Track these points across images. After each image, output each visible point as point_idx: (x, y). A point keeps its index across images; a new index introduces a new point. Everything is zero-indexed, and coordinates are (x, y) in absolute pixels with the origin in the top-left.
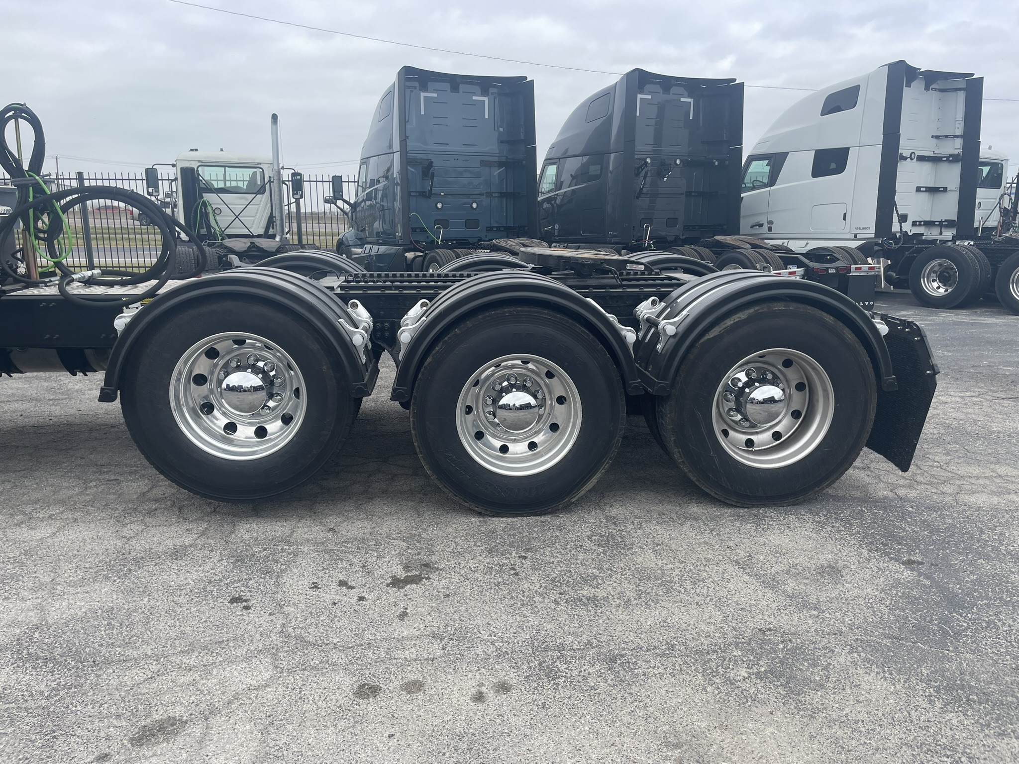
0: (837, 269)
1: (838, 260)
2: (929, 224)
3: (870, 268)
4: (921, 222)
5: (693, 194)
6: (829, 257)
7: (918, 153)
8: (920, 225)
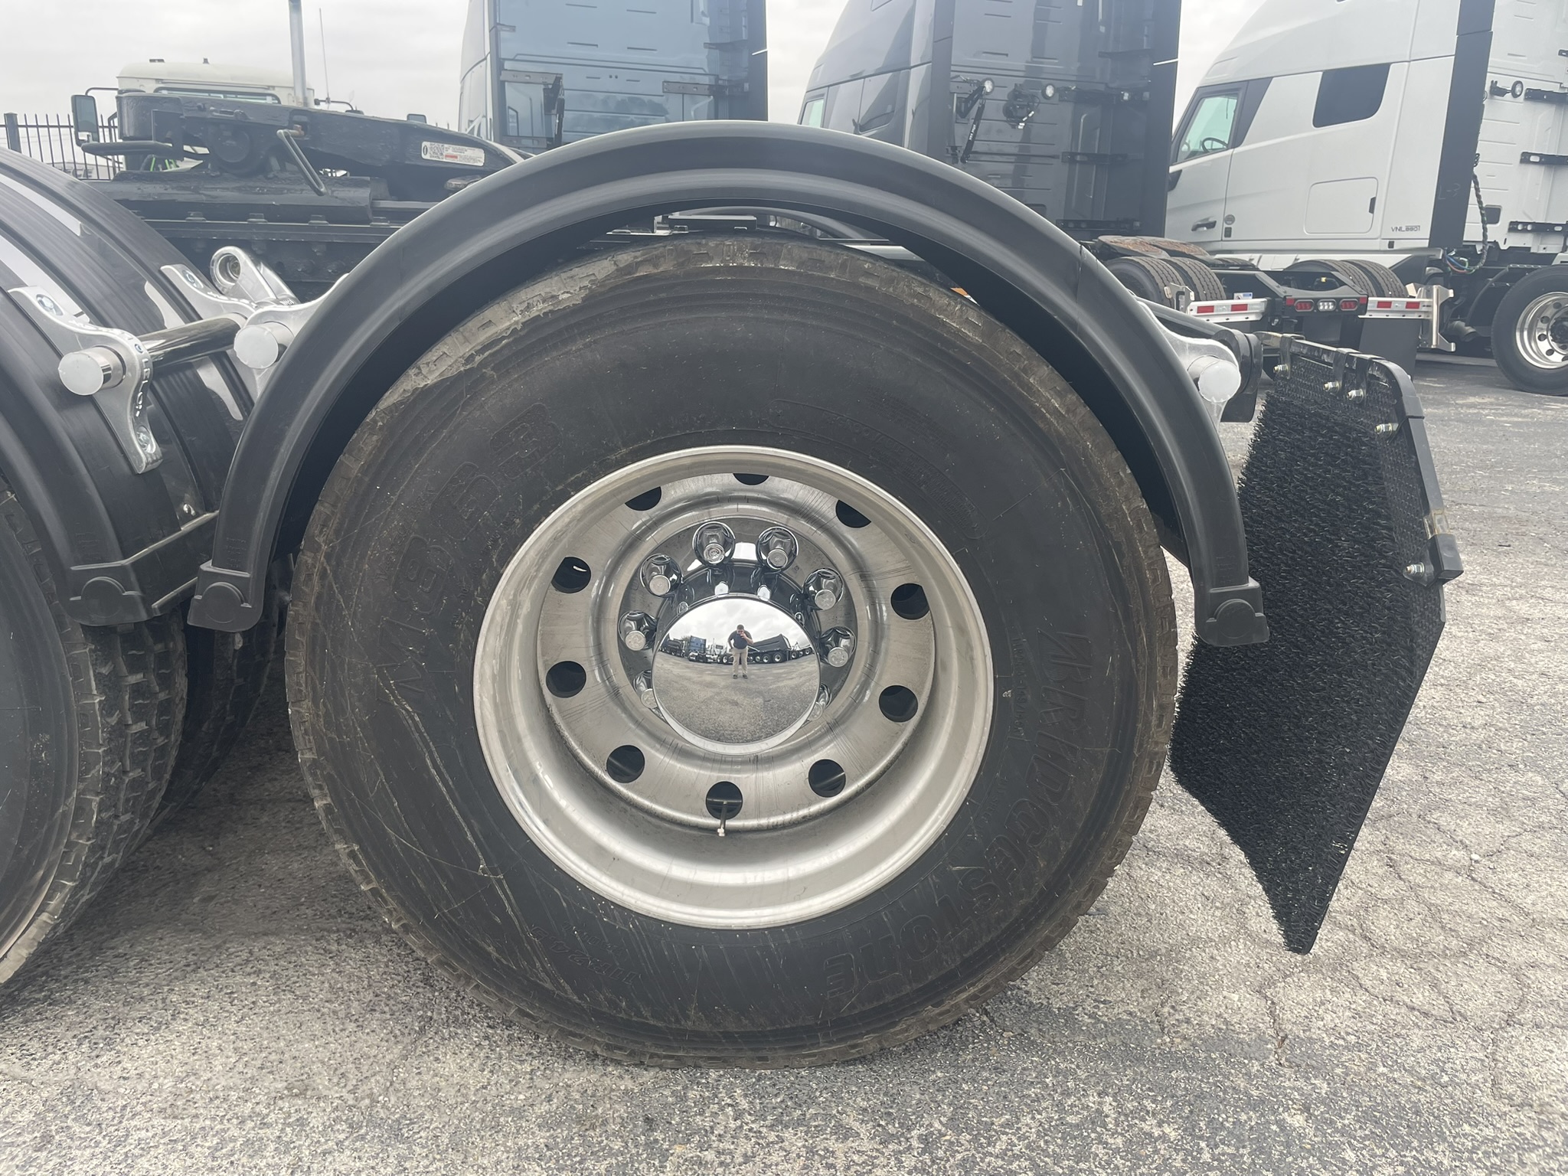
0: (1337, 301)
1: (1342, 284)
2: (1542, 229)
3: (1409, 305)
4: (1525, 224)
5: (1078, 158)
6: (1323, 279)
7: (1529, 84)
8: (1524, 231)
